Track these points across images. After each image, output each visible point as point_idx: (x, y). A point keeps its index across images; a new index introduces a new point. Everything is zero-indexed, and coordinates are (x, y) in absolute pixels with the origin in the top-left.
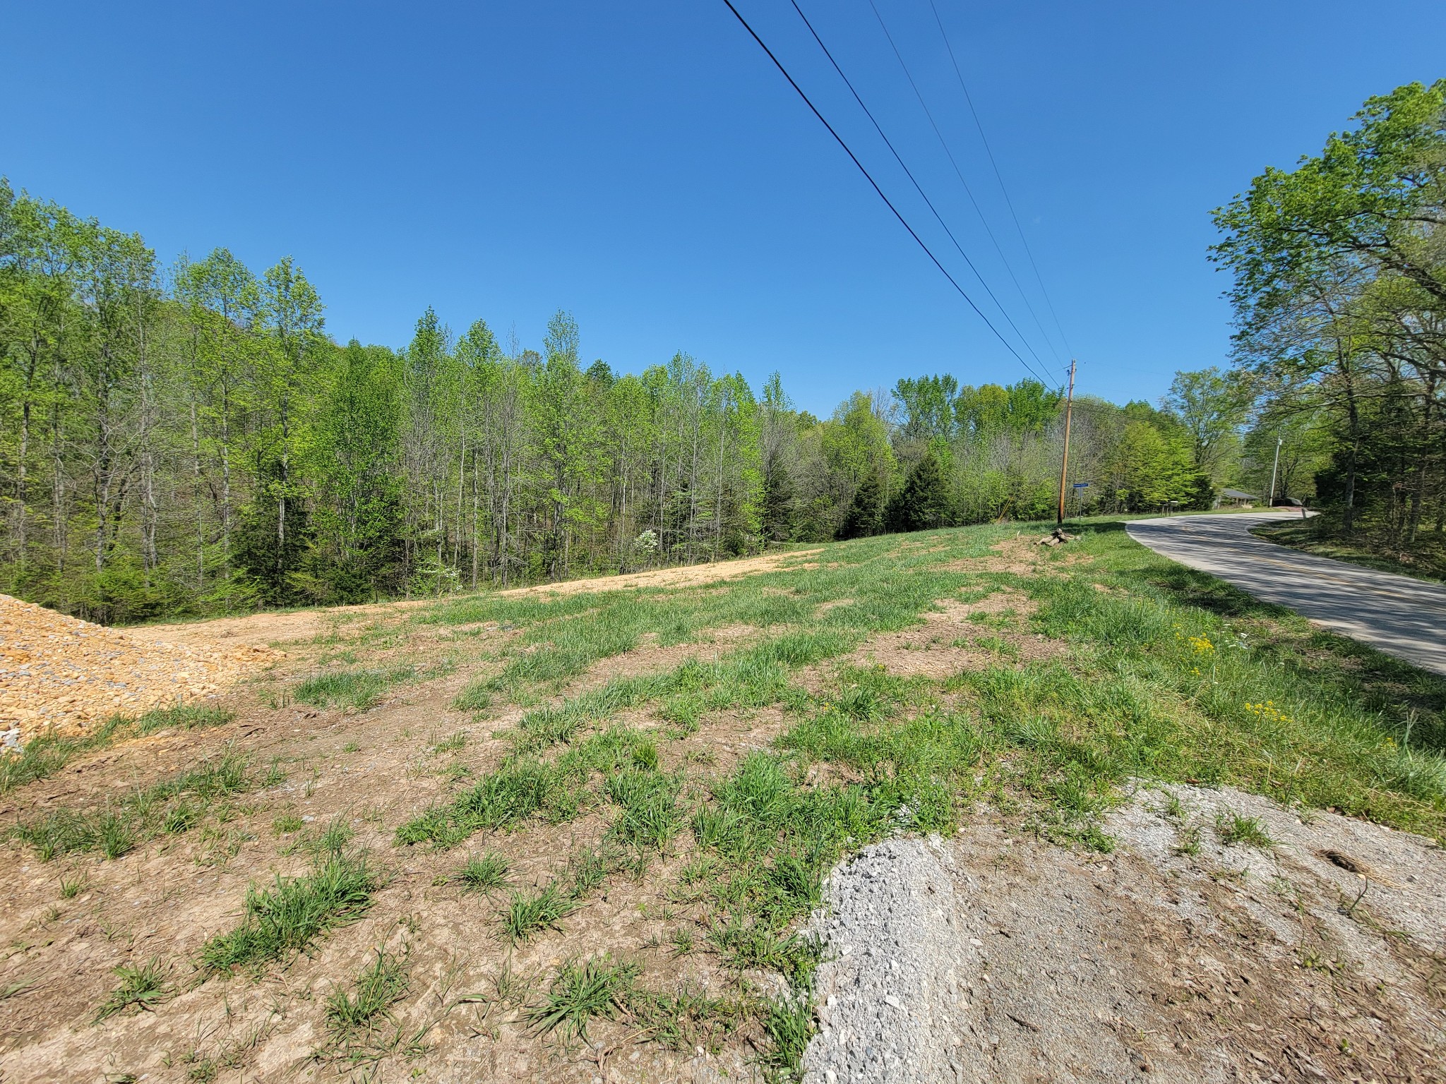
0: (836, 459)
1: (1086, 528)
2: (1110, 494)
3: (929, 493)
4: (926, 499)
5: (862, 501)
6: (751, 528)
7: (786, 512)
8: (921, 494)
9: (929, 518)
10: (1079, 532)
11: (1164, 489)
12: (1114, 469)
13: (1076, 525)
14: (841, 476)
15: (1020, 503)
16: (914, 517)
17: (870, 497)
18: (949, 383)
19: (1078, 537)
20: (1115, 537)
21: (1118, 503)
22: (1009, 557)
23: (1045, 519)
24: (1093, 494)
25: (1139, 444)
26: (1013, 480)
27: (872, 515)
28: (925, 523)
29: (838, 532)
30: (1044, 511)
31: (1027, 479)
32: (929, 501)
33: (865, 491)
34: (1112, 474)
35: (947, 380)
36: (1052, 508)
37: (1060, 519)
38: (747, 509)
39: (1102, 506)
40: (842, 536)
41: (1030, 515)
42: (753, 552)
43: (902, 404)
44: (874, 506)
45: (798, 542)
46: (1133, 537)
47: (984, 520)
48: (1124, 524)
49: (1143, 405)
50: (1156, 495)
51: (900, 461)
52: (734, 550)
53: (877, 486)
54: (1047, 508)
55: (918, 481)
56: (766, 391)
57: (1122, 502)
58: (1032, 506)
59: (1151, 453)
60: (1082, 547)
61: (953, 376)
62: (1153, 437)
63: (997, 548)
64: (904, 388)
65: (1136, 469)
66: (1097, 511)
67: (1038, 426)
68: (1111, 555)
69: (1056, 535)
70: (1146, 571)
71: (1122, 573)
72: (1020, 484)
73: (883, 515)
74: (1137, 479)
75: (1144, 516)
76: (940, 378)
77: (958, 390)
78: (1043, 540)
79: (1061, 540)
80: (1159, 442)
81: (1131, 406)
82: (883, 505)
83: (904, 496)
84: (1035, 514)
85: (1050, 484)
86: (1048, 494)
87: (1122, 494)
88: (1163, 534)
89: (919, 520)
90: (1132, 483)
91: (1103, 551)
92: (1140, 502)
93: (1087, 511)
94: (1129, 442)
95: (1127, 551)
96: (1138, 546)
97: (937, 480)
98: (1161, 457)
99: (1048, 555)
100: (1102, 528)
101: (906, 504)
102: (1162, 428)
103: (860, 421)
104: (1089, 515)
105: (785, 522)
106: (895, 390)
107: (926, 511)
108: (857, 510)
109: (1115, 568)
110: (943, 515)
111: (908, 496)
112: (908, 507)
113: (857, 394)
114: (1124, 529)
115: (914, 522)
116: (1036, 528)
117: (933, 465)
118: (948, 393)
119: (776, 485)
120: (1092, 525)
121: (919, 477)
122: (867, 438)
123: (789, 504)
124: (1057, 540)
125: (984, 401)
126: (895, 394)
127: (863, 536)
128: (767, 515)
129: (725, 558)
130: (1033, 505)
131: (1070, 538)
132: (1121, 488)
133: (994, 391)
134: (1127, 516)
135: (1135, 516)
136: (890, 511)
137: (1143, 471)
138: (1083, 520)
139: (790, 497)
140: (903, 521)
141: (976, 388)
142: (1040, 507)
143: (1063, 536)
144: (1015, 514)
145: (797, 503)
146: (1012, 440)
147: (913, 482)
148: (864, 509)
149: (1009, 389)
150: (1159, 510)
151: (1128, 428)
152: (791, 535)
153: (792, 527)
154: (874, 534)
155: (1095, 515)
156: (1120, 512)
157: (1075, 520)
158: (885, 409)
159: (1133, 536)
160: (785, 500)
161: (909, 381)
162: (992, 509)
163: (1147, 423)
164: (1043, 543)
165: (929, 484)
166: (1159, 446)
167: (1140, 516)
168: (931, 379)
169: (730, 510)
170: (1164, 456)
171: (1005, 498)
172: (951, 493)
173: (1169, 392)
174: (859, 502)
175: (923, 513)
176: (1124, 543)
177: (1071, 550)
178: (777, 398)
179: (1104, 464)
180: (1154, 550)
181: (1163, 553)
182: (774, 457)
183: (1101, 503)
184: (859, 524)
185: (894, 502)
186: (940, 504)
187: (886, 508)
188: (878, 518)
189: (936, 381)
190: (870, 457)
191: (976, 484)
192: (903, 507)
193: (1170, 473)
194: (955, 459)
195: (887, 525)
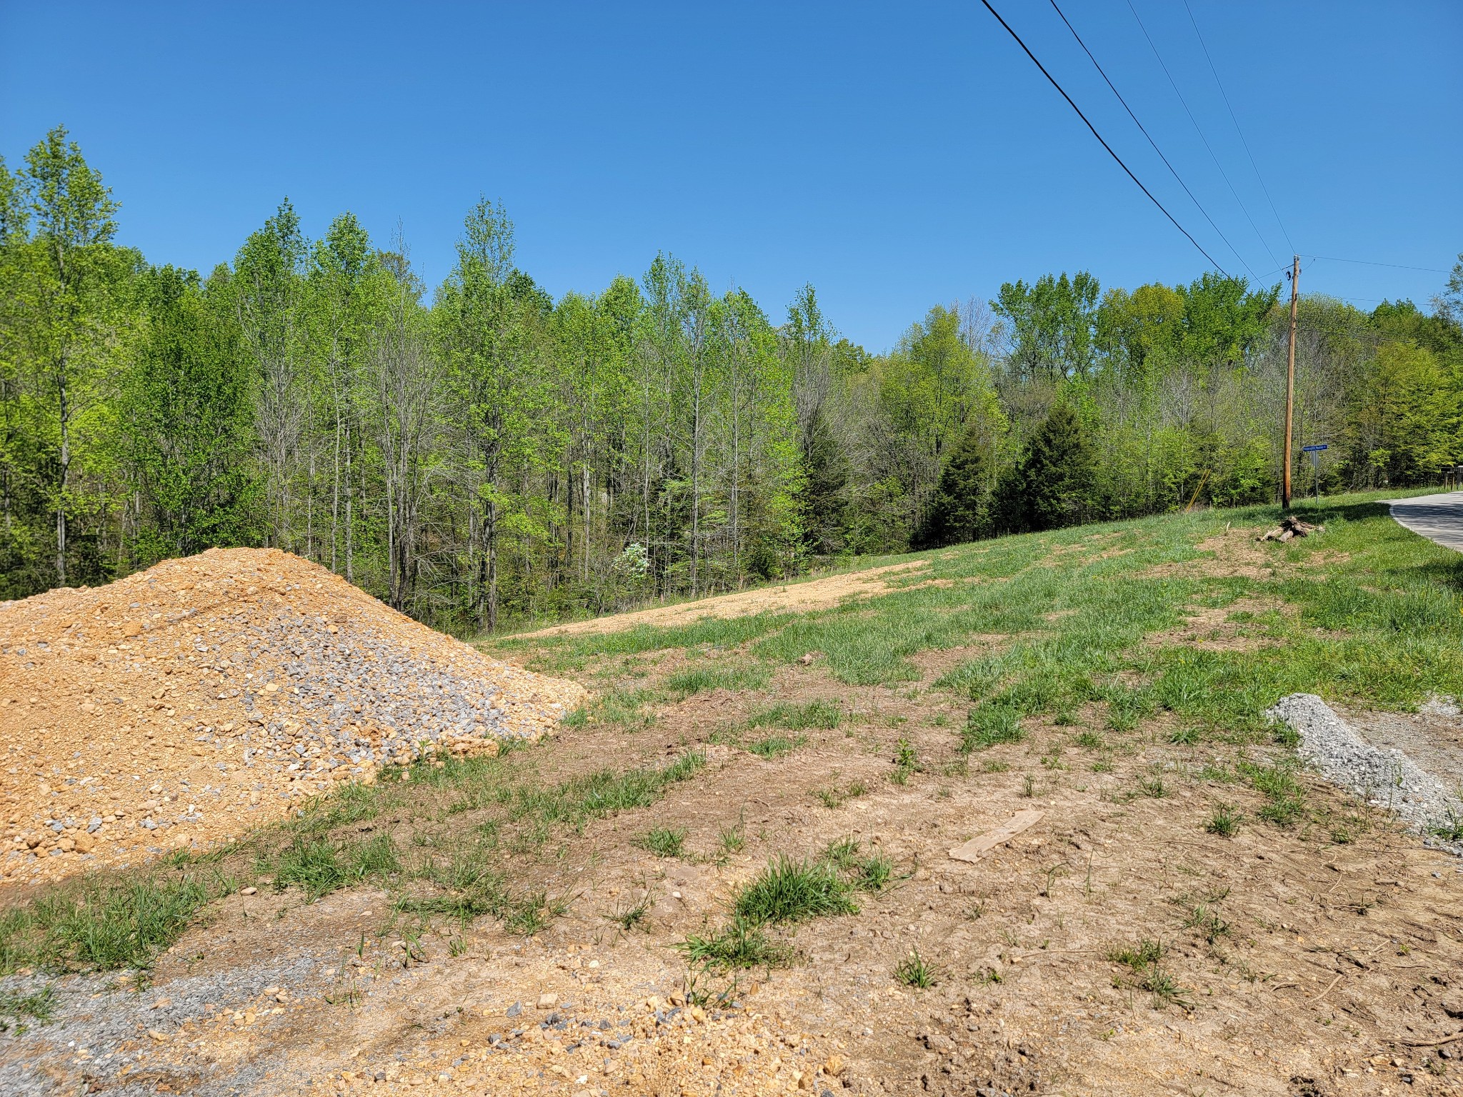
0: (908, 420)
1: (1329, 514)
2: (1360, 458)
3: (1066, 468)
4: (1061, 477)
5: (955, 484)
6: (786, 535)
7: (838, 508)
8: (1053, 469)
9: (1067, 506)
10: (1320, 521)
11: (1446, 447)
12: (1364, 417)
13: (1312, 510)
14: (916, 445)
15: (1216, 479)
16: (1043, 506)
17: (967, 478)
18: (1086, 286)
19: (1321, 528)
20: (1376, 526)
21: (1372, 471)
22: (1227, 559)
23: (1255, 501)
24: (1334, 460)
25: (1402, 376)
26: (1201, 443)
27: (972, 506)
28: (1060, 516)
29: (915, 536)
30: (1253, 489)
31: (1223, 438)
32: (1067, 481)
33: (958, 467)
34: (1360, 425)
35: (1082, 282)
36: (1266, 483)
37: (1285, 503)
38: (781, 503)
39: (1348, 478)
40: (922, 543)
41: (1231, 496)
42: (793, 571)
43: (1009, 324)
44: (975, 491)
45: (858, 553)
46: (1404, 525)
47: (1158, 507)
48: (1388, 506)
49: (1404, 309)
50: (1434, 457)
51: (1012, 418)
52: (762, 571)
53: (977, 460)
54: (1258, 484)
55: (1046, 450)
56: (794, 314)
57: (1379, 470)
58: (1235, 482)
59: (1421, 390)
60: (1330, 542)
61: (1094, 275)
62: (1425, 365)
63: (1203, 547)
64: (1011, 298)
65: (1400, 416)
66: (1339, 486)
67: (1235, 350)
68: (1376, 550)
69: (1287, 526)
70: (1425, 569)
71: (1393, 572)
72: (1213, 448)
73: (990, 505)
74: (1402, 433)
75: (1418, 491)
76: (1071, 279)
77: (1100, 299)
78: (1269, 533)
79: (1296, 533)
80: (1435, 372)
81: (1384, 312)
82: (988, 490)
83: (1024, 474)
84: (1241, 495)
85: (1262, 445)
86: (1260, 463)
87: (1379, 456)
88: (1448, 518)
89: (1053, 512)
90: (1394, 438)
91: (1362, 546)
92: (1408, 468)
93: (1325, 486)
94: (1383, 374)
95: (1397, 544)
96: (1412, 536)
97: (1077, 446)
98: (1440, 396)
99: (1282, 554)
100: (1355, 513)
101: (1029, 486)
102: (1439, 347)
103: (941, 354)
104: (1327, 494)
105: (839, 524)
106: (997, 301)
107: (1063, 496)
108: (947, 499)
109: (1382, 567)
110: (1089, 502)
111: (1032, 473)
112: (1032, 492)
113: (937, 312)
114: (1388, 513)
115: (1044, 514)
116: (1250, 516)
117: (1069, 423)
118: (1084, 302)
119: (820, 464)
120: (1338, 509)
121: (1048, 442)
122: (957, 384)
123: (842, 494)
124: (1290, 533)
125: (1145, 312)
126: (995, 307)
127: (957, 541)
128: (806, 513)
129: (750, 583)
130: (1236, 480)
131: (1309, 529)
132: (1376, 447)
133: (1160, 294)
134: (1389, 493)
135: (1401, 492)
136: (1001, 499)
137: (1411, 419)
138: (1320, 501)
139: (842, 484)
140: (1024, 515)
141: (1130, 292)
142: (1247, 483)
143: (1299, 527)
144: (1207, 497)
145: (853, 492)
146: (1193, 377)
147: (1038, 452)
148: (959, 497)
149: (1181, 291)
150: (1440, 481)
151: (1381, 350)
152: (848, 544)
153: (848, 530)
154: (976, 538)
155: (1336, 493)
156: (1378, 486)
157: (1308, 501)
158: (982, 332)
159: (1403, 523)
160: (836, 487)
161: (1019, 285)
162: (1171, 490)
163: (1413, 342)
164: (1270, 538)
165: (1065, 452)
166: (1435, 378)
167: (1411, 492)
168: (1057, 280)
169: (751, 506)
170: (1444, 393)
171: (1191, 470)
172: (1101, 465)
173: (1446, 289)
174: (948, 486)
175: (1058, 499)
176: (1392, 533)
177: (1314, 546)
178: (812, 327)
179: (1345, 410)
180: (1435, 541)
181: (1447, 544)
182: (814, 419)
183: (1346, 473)
184: (951, 521)
185: (1008, 484)
186: (1083, 483)
187: (993, 493)
188: (982, 511)
189: (1064, 284)
190: (961, 414)
191: (1142, 449)
192: (1023, 492)
193: (1455, 420)
194: (1103, 412)
195: (996, 521)
